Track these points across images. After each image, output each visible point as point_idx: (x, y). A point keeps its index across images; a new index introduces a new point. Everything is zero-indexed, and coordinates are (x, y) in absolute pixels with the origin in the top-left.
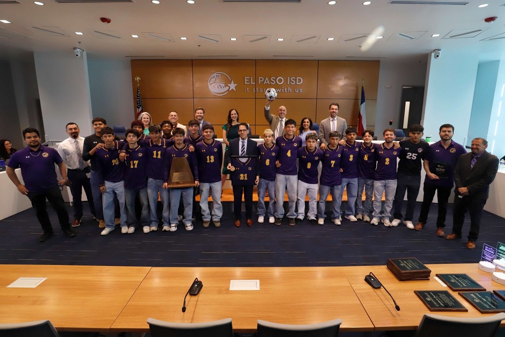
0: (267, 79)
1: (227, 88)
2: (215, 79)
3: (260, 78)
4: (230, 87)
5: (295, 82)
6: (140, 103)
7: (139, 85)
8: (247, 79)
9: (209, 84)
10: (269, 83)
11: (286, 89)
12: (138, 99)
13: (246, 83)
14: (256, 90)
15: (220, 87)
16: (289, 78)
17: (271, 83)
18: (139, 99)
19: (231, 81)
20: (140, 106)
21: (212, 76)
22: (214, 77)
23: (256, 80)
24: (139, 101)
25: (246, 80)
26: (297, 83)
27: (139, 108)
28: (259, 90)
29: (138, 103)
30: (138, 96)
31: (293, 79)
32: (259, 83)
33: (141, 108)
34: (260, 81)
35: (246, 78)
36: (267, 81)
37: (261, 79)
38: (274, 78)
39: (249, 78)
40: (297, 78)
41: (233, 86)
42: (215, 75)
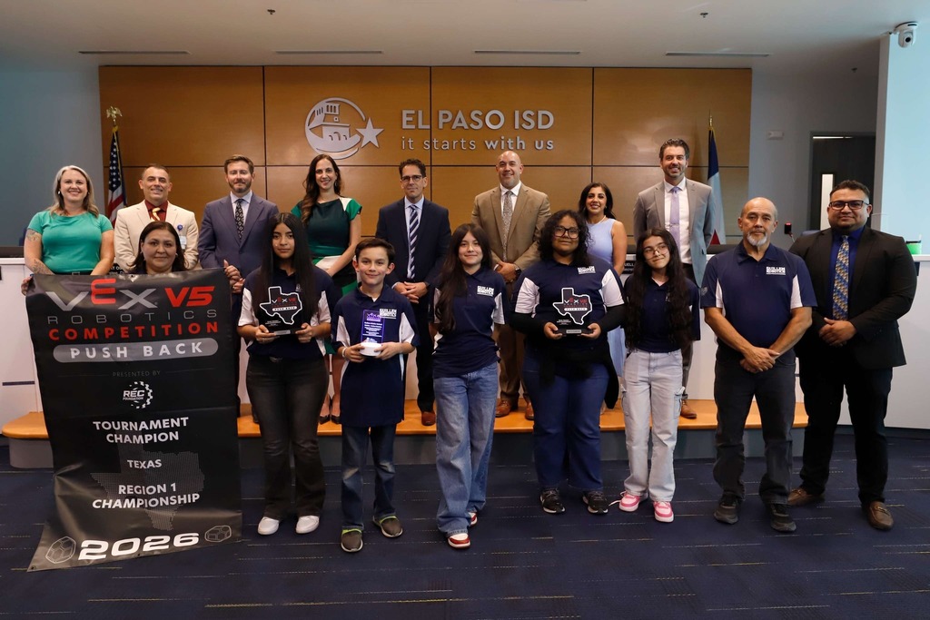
0: (460, 115)
1: (356, 138)
2: (322, 116)
3: (441, 113)
4: (362, 137)
5: (533, 125)
6: (117, 176)
7: (115, 129)
8: (408, 115)
9: (307, 128)
10: (466, 127)
11: (510, 141)
12: (112, 165)
13: (405, 126)
14: (431, 143)
15: (335, 136)
16: (517, 113)
17: (472, 125)
18: (116, 165)
19: (367, 121)
20: (118, 184)
21: (316, 108)
22: (320, 111)
23: (431, 119)
24: (117, 171)
25: (405, 119)
26: (540, 126)
27: (113, 190)
28: (440, 143)
29: (112, 177)
30: (112, 159)
31: (529, 115)
32: (441, 126)
33: (120, 189)
34: (441, 120)
35: (405, 112)
36: (460, 121)
37: (446, 116)
38: (480, 113)
39: (413, 112)
40: (540, 113)
41: (370, 134)
42: (323, 104)
